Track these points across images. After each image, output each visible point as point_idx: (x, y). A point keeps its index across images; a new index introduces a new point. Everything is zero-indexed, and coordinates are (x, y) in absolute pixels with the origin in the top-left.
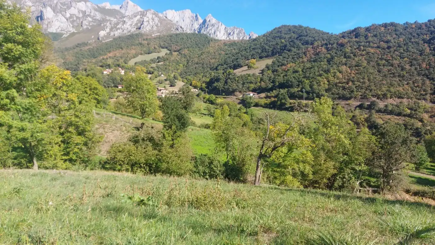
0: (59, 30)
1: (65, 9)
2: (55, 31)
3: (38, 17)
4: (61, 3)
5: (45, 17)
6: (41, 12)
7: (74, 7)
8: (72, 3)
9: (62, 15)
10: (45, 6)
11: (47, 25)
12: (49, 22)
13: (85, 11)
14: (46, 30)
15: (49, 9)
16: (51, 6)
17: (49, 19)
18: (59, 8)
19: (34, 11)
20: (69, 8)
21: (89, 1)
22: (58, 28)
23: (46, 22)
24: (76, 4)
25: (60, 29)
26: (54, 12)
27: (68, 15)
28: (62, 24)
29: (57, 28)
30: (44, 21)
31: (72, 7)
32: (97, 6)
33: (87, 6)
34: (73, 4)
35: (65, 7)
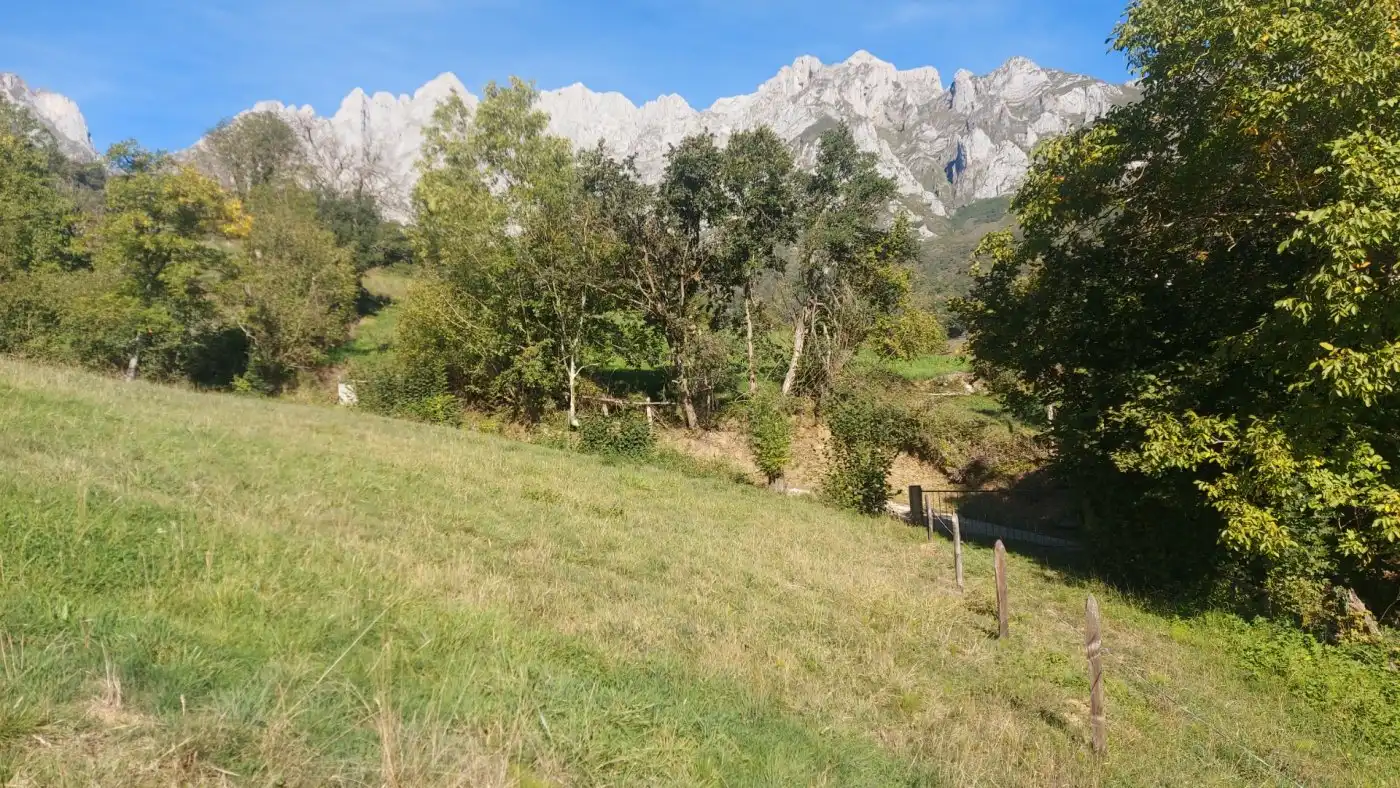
0: (1004, 188)
1: (1025, 123)
2: (993, 195)
3: (950, 165)
4: (1013, 110)
5: (969, 161)
6: (960, 148)
7: (1051, 111)
8: (1045, 101)
9: (1016, 143)
10: (968, 128)
11: (974, 180)
12: (979, 172)
13: (1084, 113)
14: (969, 196)
15: (979, 134)
16: (984, 126)
17: (978, 162)
18: (1008, 124)
19: (942, 151)
20: (1035, 117)
21: (1096, 81)
22: (1002, 184)
23: (969, 173)
24: (1056, 100)
25: (1008, 184)
26: (992, 141)
27: (1032, 139)
28: (1014, 170)
29: (1000, 182)
30: (966, 172)
31: (1043, 111)
32: (1123, 88)
33: (1089, 97)
34: (1048, 104)
35: (1025, 118)
